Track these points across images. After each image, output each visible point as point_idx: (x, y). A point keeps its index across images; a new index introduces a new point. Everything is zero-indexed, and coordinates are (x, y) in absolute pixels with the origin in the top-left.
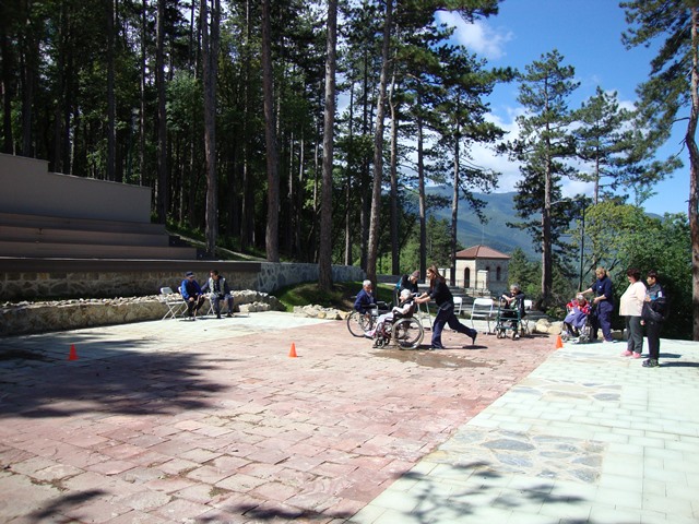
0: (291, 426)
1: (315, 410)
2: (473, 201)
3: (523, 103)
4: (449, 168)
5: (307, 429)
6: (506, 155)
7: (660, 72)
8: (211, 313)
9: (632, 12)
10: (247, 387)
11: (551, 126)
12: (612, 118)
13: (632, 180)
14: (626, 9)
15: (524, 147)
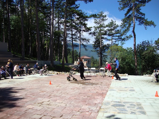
0: (59, 105)
1: (63, 99)
2: (84, 46)
3: (95, 23)
4: (78, 38)
5: (63, 105)
6: (91, 35)
7: (127, 17)
8: (25, 74)
9: (121, 3)
10: (42, 93)
11: (101, 28)
12: (115, 27)
13: (119, 40)
14: (119, 2)
15: (95, 33)
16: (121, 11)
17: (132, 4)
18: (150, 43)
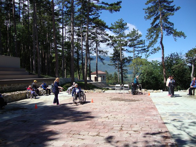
0: (124, 117)
1: (123, 113)
2: (101, 59)
3: (114, 32)
4: (94, 50)
5: (128, 117)
6: (109, 46)
7: (153, 26)
9: (147, 11)
10: (96, 110)
11: (121, 38)
12: (137, 36)
13: (143, 52)
14: (145, 10)
15: (114, 44)
16: (147, 20)
17: (159, 12)
18: (180, 55)
